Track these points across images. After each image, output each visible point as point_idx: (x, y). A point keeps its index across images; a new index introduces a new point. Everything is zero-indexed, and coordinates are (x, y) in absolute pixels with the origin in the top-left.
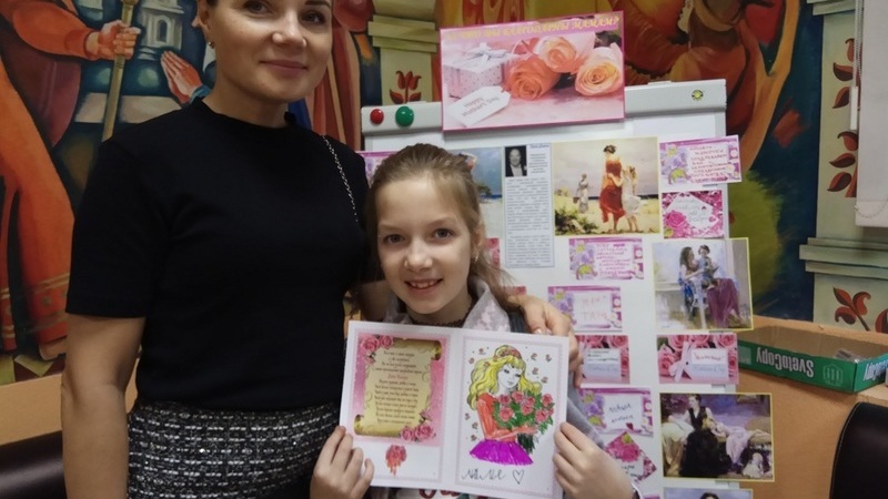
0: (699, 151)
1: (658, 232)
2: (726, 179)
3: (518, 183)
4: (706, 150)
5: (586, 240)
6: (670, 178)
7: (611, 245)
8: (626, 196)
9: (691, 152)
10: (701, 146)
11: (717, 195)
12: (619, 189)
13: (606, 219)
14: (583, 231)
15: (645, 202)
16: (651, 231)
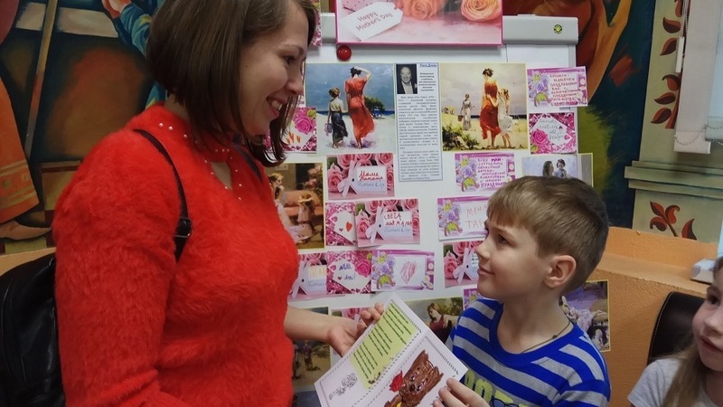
0: (557, 78)
1: (527, 148)
2: (577, 103)
3: (409, 100)
4: (563, 78)
5: (469, 155)
6: (536, 101)
7: (490, 159)
8: (502, 116)
9: (551, 79)
10: (559, 74)
11: (571, 117)
12: (496, 109)
13: (485, 136)
14: (467, 147)
15: (516, 121)
16: (521, 147)
